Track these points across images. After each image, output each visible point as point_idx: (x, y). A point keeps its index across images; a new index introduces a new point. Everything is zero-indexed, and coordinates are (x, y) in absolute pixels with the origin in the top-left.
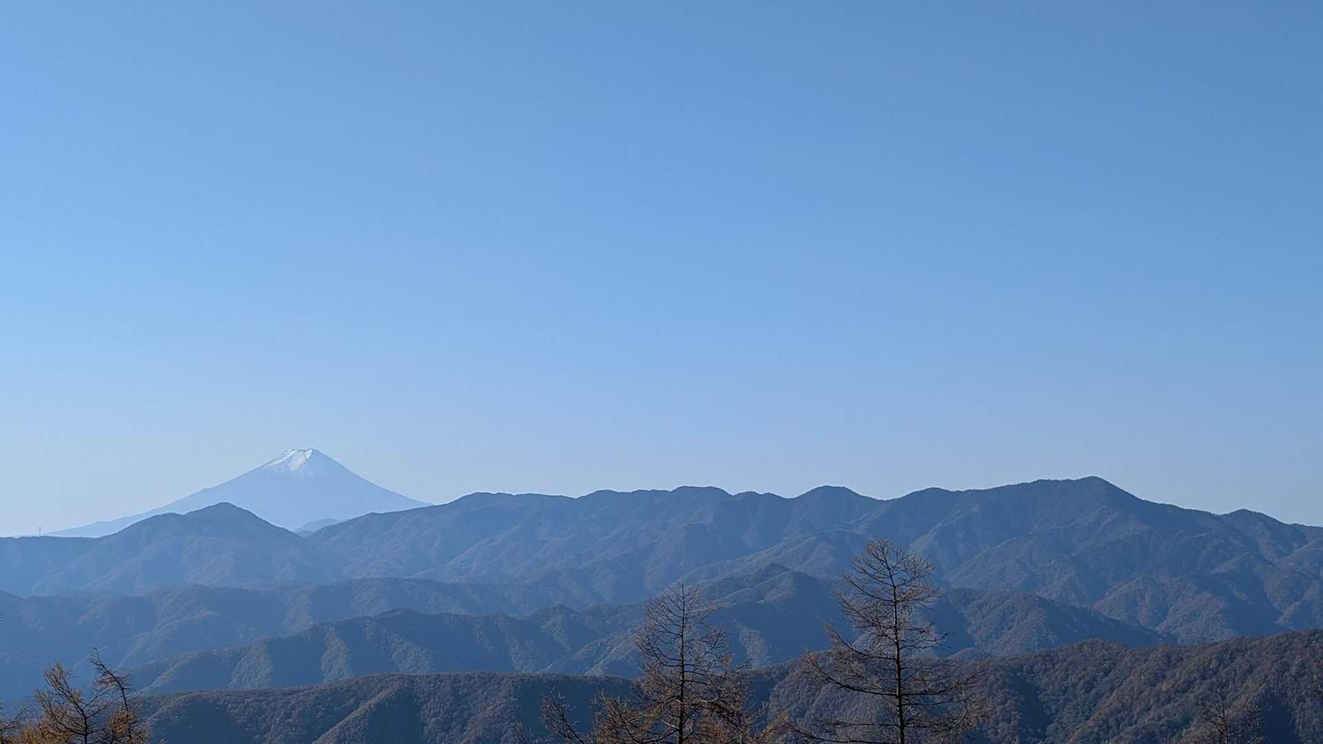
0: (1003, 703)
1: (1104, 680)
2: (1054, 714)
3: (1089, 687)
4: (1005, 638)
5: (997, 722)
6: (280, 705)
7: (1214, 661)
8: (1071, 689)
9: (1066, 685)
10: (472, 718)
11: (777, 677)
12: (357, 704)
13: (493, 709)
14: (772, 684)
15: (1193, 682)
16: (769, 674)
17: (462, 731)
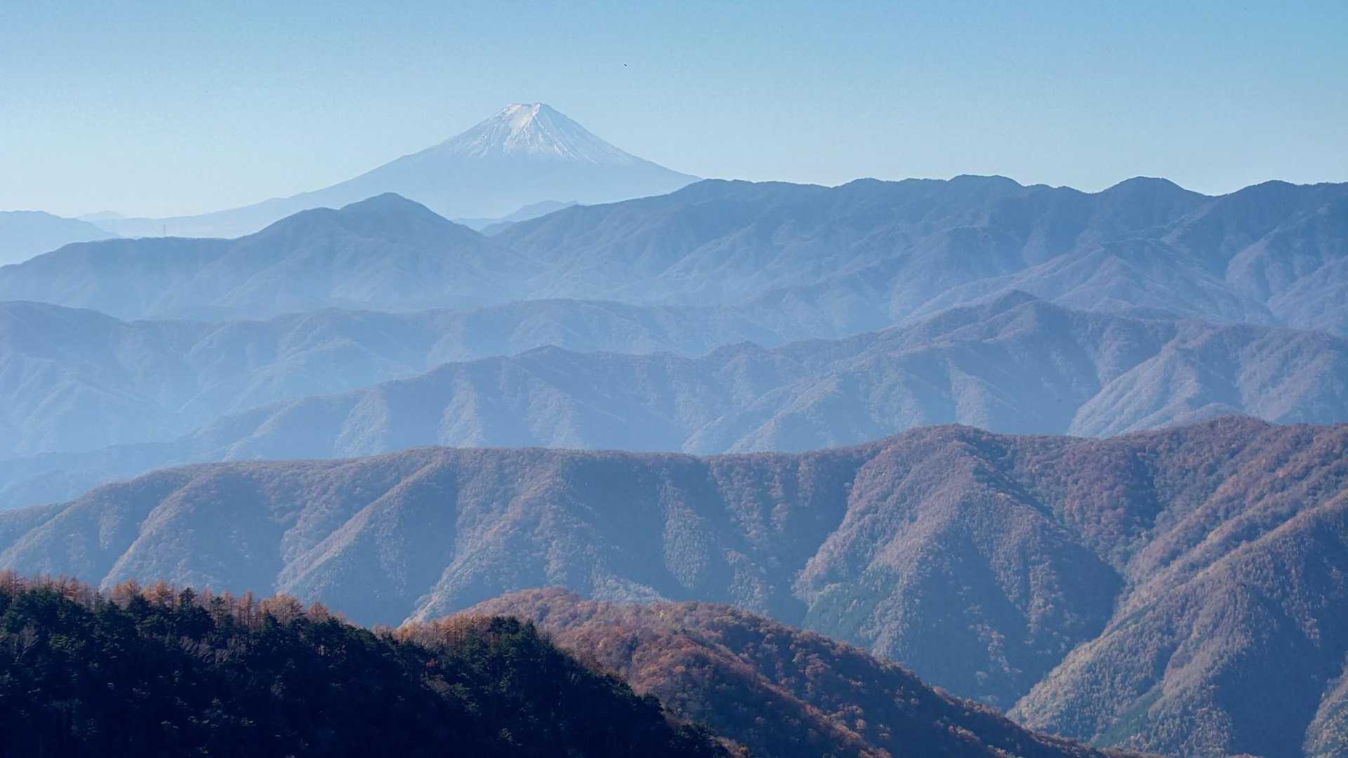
0: (1112, 488)
1: (1228, 463)
2: (1169, 501)
3: (1211, 470)
4: (1281, 388)
5: (1101, 509)
6: (317, 479)
7: (1338, 446)
8: (1192, 473)
9: (1187, 468)
10: (515, 498)
11: (868, 455)
12: (398, 480)
13: (535, 491)
14: (861, 462)
15: (1312, 467)
16: (859, 452)
17: (502, 512)
